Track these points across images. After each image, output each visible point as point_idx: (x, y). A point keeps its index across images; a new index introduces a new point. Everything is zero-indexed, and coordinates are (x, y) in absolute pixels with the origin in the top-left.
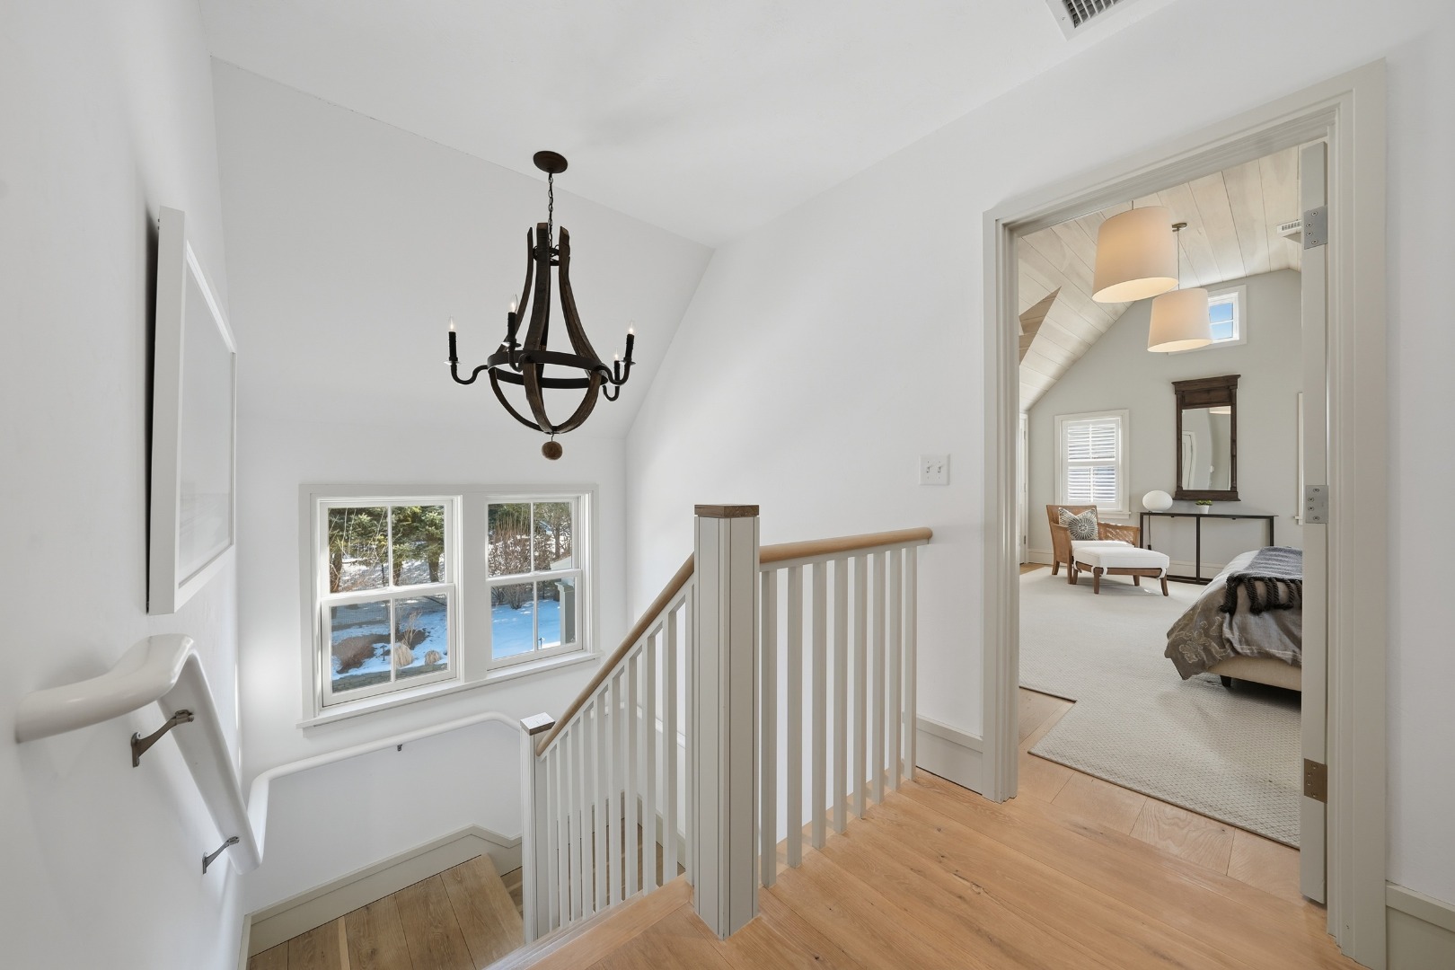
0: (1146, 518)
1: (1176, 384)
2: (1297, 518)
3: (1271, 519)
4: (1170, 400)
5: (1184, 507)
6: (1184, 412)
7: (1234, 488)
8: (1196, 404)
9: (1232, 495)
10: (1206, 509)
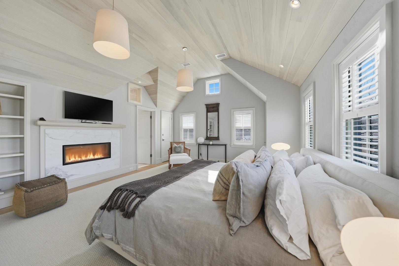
0: (200, 145)
1: (206, 105)
2: (231, 145)
3: (226, 145)
4: (205, 110)
5: (207, 142)
6: (208, 113)
7: (218, 136)
8: (210, 111)
9: (217, 138)
10: (211, 143)
